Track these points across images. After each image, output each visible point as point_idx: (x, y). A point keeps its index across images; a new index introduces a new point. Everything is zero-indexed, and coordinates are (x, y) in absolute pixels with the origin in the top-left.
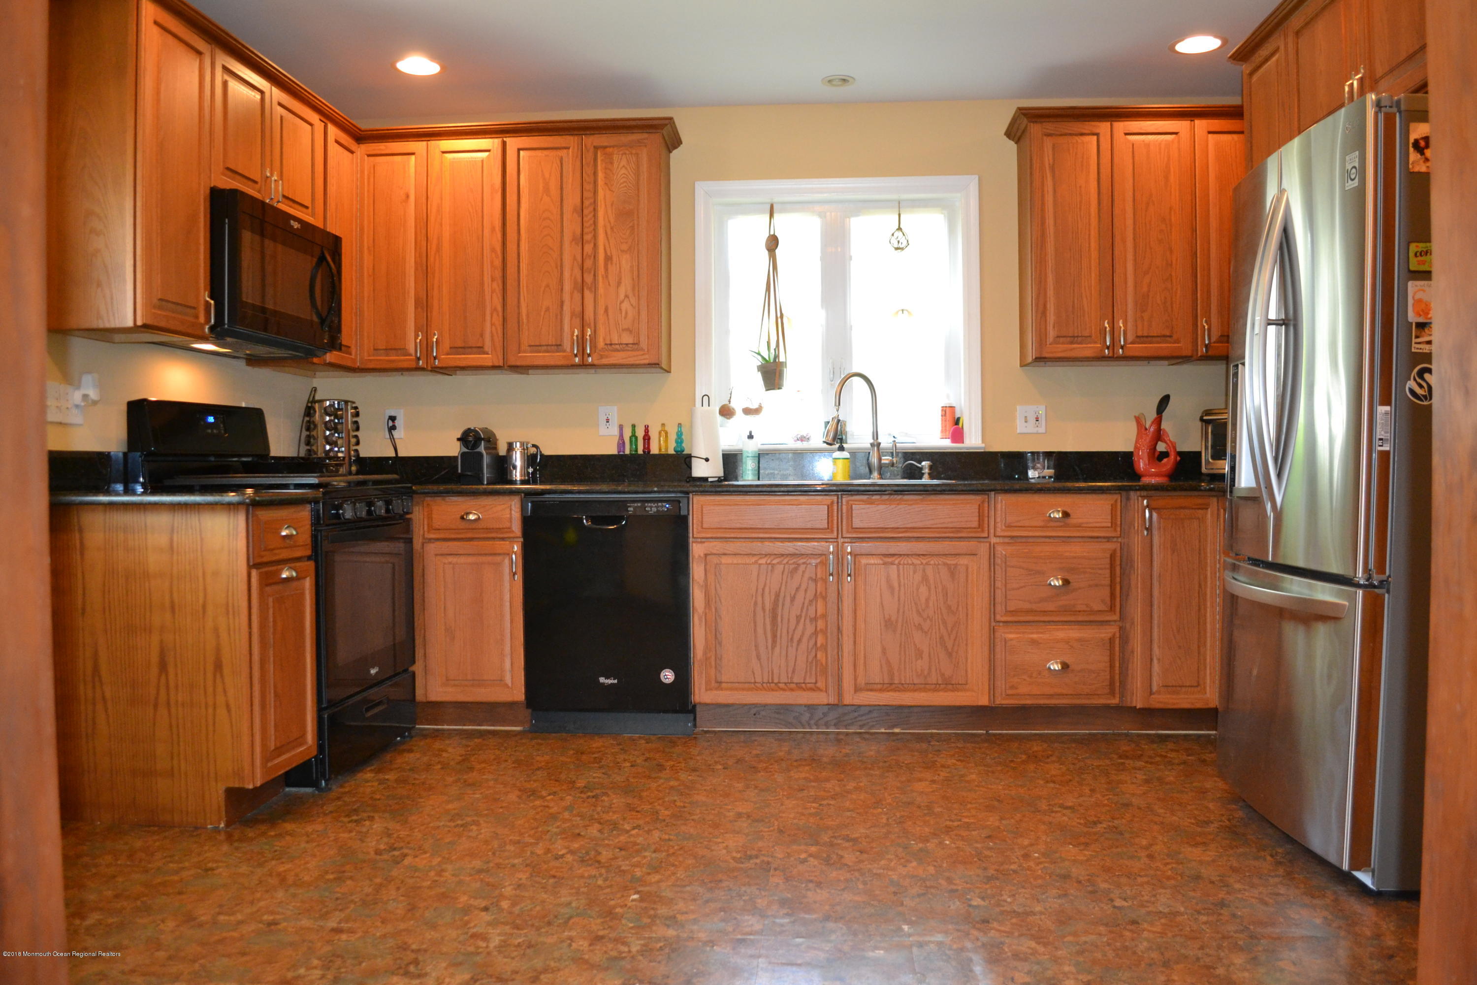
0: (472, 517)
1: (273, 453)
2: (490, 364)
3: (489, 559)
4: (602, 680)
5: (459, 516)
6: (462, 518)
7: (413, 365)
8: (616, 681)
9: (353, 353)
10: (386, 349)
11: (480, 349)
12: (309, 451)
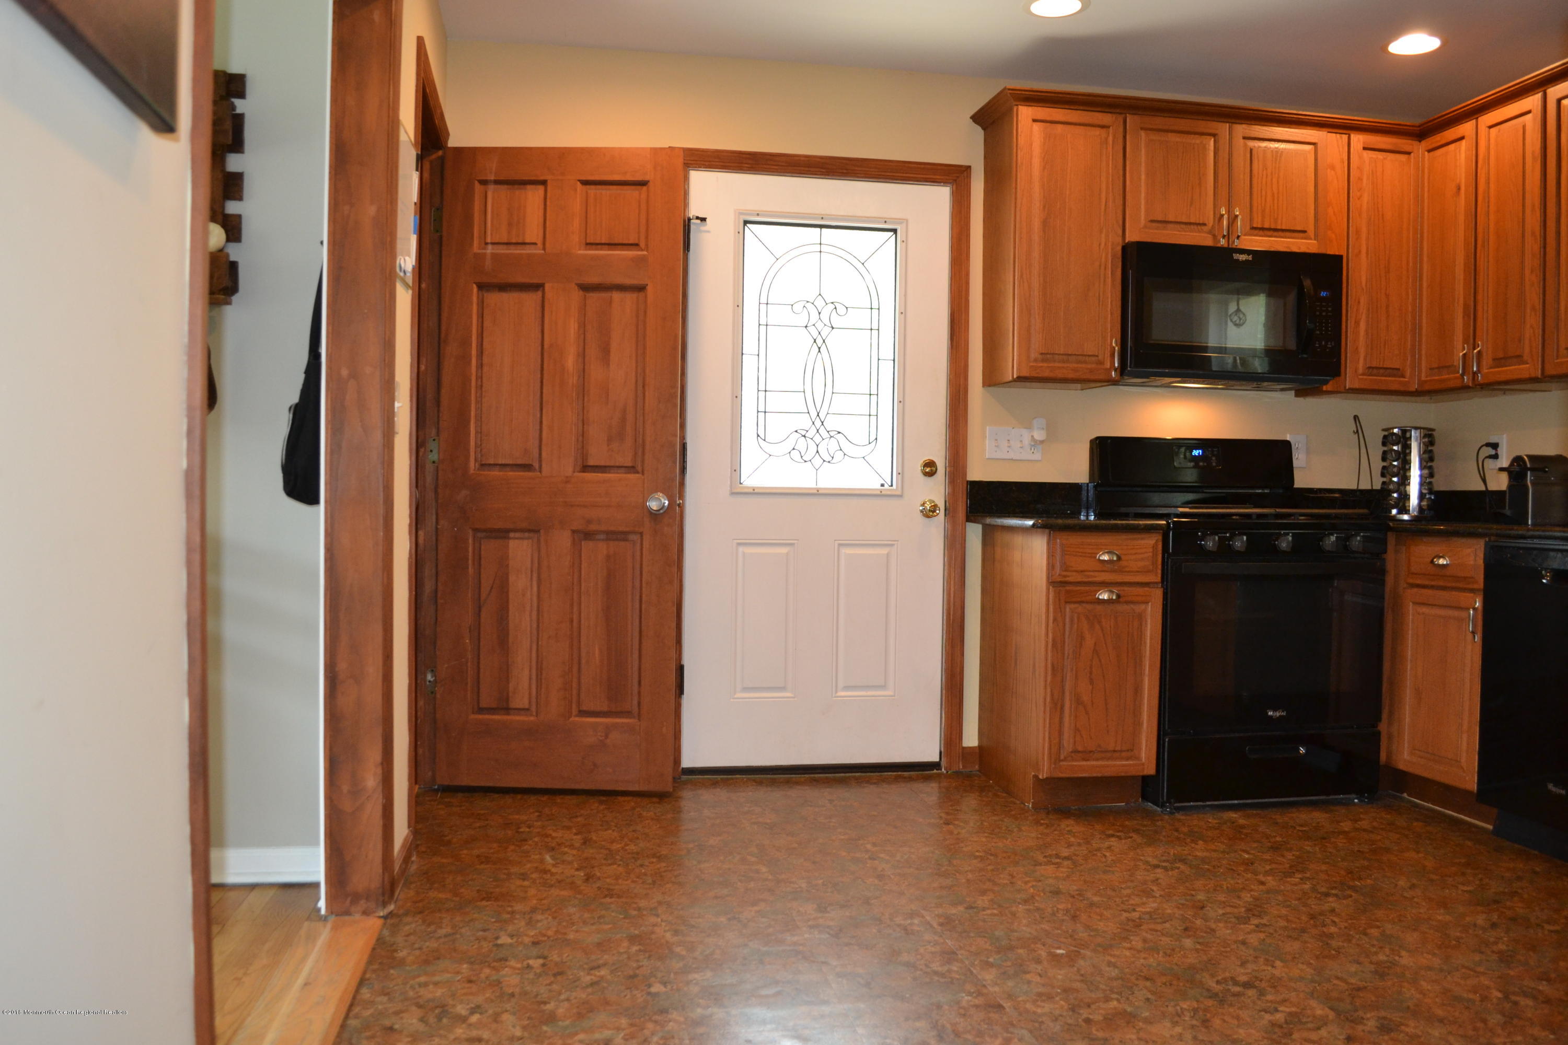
0: (1442, 561)
1: (1296, 486)
2: (1527, 376)
3: (1456, 613)
4: (1551, 786)
5: (1429, 560)
6: (1432, 562)
7: (1458, 383)
8: (1563, 792)
9: (1408, 374)
10: (1438, 368)
11: (1519, 358)
12: (1384, 483)
